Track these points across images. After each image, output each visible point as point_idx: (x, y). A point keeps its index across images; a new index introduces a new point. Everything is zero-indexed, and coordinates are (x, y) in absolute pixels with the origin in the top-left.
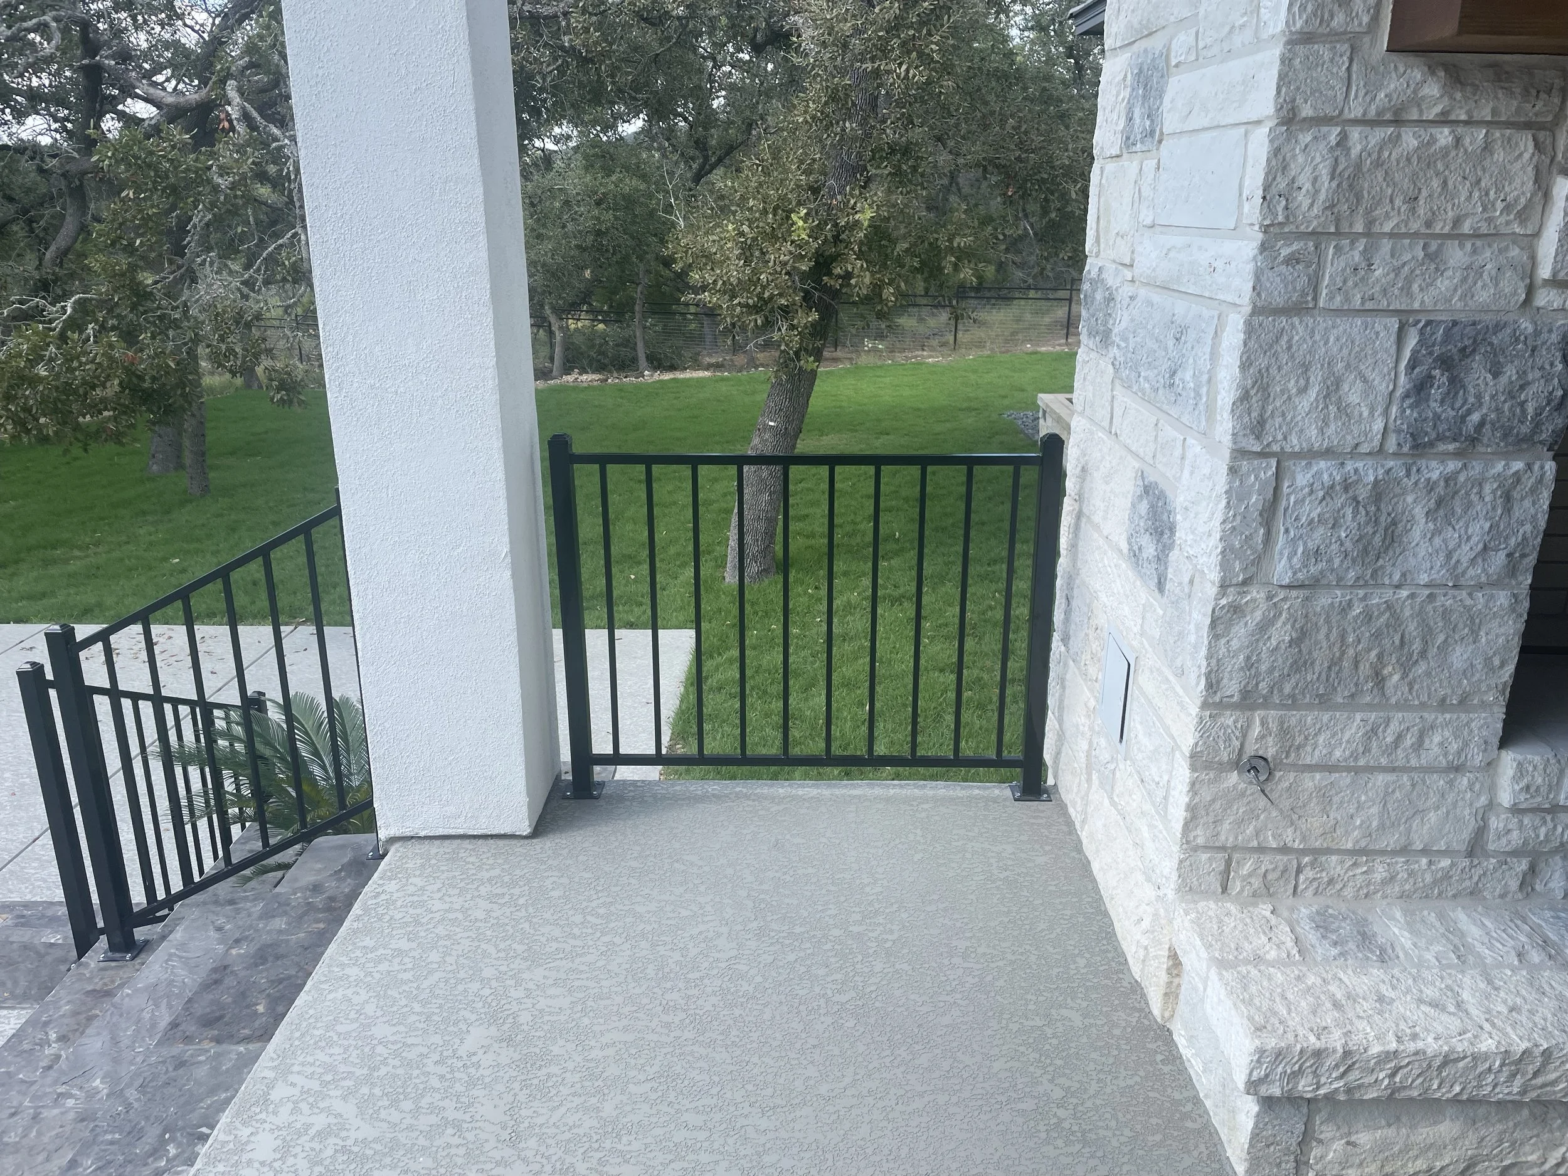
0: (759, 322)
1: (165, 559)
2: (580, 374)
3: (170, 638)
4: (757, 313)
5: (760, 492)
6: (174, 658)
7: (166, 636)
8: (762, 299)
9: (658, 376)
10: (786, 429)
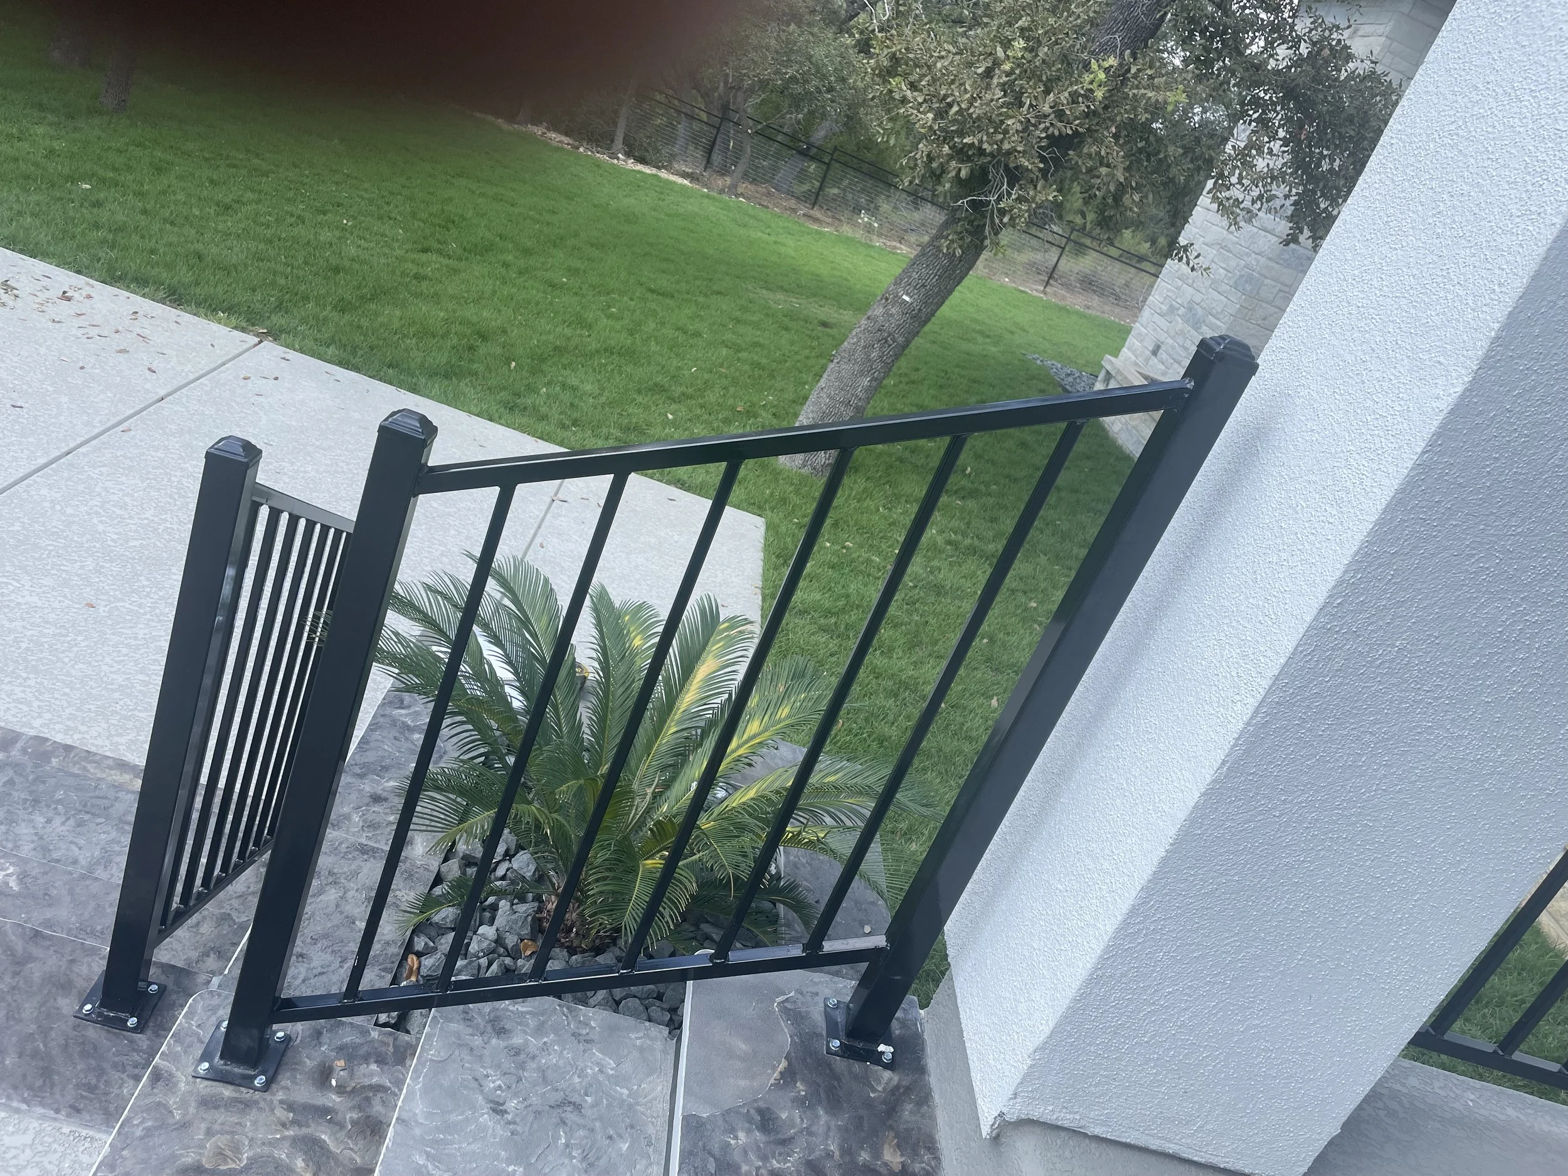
0: (963, 174)
1: (73, 179)
2: (548, 129)
3: (89, 297)
4: (962, 162)
5: (862, 373)
6: (96, 331)
7: (84, 294)
8: (1000, 149)
9: (631, 164)
10: (920, 310)
